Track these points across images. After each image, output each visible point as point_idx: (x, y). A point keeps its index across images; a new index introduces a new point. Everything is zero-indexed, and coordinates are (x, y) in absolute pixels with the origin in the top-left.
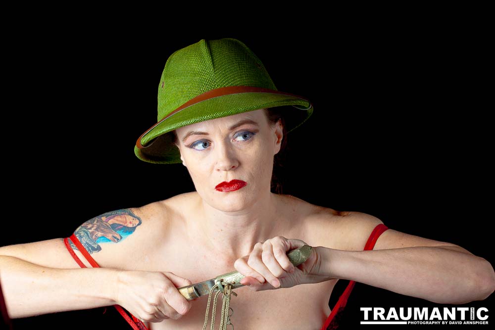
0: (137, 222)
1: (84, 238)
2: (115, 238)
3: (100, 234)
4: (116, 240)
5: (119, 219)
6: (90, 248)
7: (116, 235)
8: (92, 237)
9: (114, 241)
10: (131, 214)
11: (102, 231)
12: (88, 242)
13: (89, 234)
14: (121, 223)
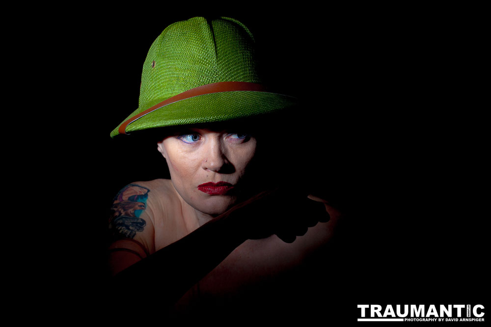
0: (146, 191)
1: (126, 221)
2: (141, 206)
3: (131, 211)
4: (143, 207)
5: (128, 192)
6: (139, 225)
7: (140, 204)
8: (130, 216)
9: (143, 209)
10: (133, 186)
11: (130, 208)
12: (132, 221)
13: (126, 216)
14: (134, 194)
